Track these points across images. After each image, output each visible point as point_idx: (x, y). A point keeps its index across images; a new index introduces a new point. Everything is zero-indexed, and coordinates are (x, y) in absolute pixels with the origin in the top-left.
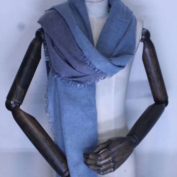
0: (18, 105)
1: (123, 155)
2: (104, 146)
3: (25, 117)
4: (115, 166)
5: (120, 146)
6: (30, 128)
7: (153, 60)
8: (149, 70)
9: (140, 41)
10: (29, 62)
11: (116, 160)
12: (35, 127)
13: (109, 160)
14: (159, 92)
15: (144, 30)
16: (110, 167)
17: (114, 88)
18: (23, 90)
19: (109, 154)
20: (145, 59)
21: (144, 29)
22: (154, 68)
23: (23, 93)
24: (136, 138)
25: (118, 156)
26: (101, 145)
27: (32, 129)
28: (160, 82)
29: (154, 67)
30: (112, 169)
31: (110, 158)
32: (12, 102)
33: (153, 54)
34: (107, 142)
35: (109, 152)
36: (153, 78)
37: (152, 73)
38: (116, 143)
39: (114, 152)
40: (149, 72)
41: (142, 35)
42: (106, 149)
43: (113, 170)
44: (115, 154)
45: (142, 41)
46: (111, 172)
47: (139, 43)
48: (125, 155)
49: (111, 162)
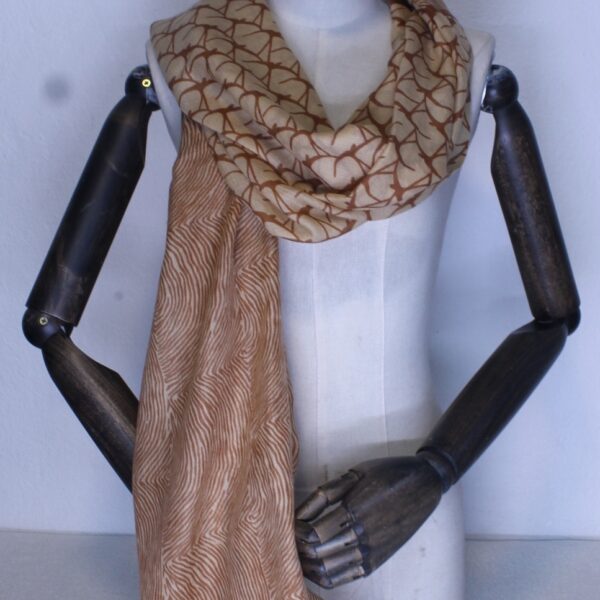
0: (63, 328)
1: (398, 522)
2: (331, 494)
3: (84, 373)
4: (371, 561)
5: (389, 492)
6: (97, 410)
7: (526, 176)
8: (515, 208)
9: (482, 109)
10: (103, 184)
11: (372, 541)
12: (114, 405)
13: (347, 544)
14: (549, 284)
15: (496, 73)
16: (352, 564)
17: (382, 276)
18: (81, 279)
19: (348, 525)
20: (500, 173)
21: (493, 68)
22: (531, 202)
23: (80, 290)
24: (450, 458)
25: (377, 529)
26: (321, 494)
27: (104, 414)
28: (549, 249)
29: (530, 198)
30: (361, 568)
31: (350, 537)
32: (43, 321)
33: (525, 155)
34: (345, 477)
35: (344, 519)
36: (527, 235)
37: (522, 219)
38: (374, 483)
39: (365, 516)
40: (513, 216)
41: (489, 88)
42: (339, 504)
43: (363, 572)
44: (370, 522)
45: (488, 111)
46: (356, 577)
47: (478, 115)
48: (405, 522)
49: (354, 548)
